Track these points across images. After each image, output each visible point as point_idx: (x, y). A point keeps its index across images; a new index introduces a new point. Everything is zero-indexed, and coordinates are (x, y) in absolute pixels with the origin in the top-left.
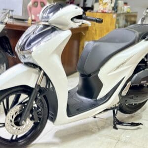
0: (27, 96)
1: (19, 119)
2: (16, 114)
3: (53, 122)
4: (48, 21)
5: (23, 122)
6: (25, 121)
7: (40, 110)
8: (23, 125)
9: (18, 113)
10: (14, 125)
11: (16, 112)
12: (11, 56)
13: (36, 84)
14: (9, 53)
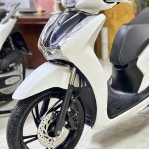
0: (58, 100)
1: (53, 128)
2: (49, 123)
3: (92, 127)
4: (74, 7)
5: (59, 132)
6: (61, 130)
7: (76, 114)
8: (59, 135)
9: (51, 122)
10: (48, 136)
11: (49, 121)
12: (25, 53)
13: (69, 85)
14: (23, 50)
